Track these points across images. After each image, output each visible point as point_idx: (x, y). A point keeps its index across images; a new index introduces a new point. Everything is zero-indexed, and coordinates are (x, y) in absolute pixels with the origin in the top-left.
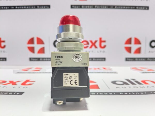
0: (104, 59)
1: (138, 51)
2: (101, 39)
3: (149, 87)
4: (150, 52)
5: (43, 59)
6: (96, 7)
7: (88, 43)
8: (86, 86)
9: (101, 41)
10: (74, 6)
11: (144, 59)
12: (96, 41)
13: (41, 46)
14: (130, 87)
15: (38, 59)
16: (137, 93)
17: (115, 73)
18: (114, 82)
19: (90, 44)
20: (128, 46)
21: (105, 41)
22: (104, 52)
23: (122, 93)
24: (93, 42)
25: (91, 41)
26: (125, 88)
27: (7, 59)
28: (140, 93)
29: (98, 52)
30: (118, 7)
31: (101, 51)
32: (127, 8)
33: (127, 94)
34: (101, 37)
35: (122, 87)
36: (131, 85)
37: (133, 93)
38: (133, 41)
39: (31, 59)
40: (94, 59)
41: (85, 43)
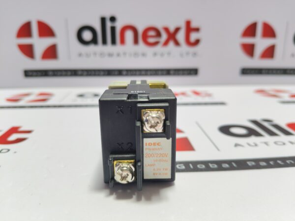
0: (193, 72)
1: (269, 53)
2: (188, 23)
5: (56, 73)
7: (159, 34)
9: (189, 29)
12: (177, 30)
14: (266, 143)
15: (44, 74)
16: (288, 162)
17: (222, 104)
19: (164, 36)
20: (249, 40)
21: (197, 30)
22: (195, 54)
23: (253, 163)
24: (172, 29)
25: (167, 30)
26: (256, 145)
29: (181, 55)
31: (188, 54)
35: (249, 145)
37: (279, 162)
38: (259, 30)
39: (28, 74)
40: (172, 72)
41: (152, 33)
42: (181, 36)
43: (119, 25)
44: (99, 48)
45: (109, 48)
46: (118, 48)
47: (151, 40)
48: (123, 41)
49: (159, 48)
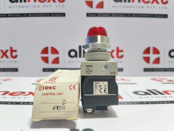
3: (171, 97)
4: (169, 62)
6: (113, 15)
8: (115, 95)
10: (91, 14)
11: (163, 70)
13: (55, 56)
18: (136, 93)
27: (19, 70)
28: (163, 102)
30: (136, 16)
32: (145, 16)
33: (150, 103)
34: (118, 46)
36: (153, 95)
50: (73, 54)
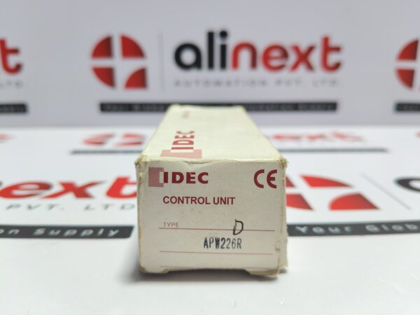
0: (331, 107)
2: (326, 40)
7: (285, 55)
9: (328, 48)
12: (311, 49)
15: (127, 108)
18: (405, 183)
19: (293, 58)
20: (407, 65)
21: (337, 49)
22: (334, 83)
24: (303, 48)
25: (296, 49)
29: (315, 84)
31: (323, 82)
34: (326, 33)
39: (105, 107)
40: (300, 107)
41: (276, 53)
42: (315, 58)
43: (231, 43)
44: (204, 74)
45: (217, 74)
46: (229, 73)
47: (275, 63)
48: (235, 64)
49: (285, 74)
50: (188, 57)
